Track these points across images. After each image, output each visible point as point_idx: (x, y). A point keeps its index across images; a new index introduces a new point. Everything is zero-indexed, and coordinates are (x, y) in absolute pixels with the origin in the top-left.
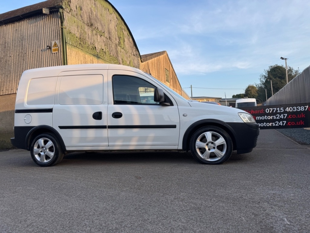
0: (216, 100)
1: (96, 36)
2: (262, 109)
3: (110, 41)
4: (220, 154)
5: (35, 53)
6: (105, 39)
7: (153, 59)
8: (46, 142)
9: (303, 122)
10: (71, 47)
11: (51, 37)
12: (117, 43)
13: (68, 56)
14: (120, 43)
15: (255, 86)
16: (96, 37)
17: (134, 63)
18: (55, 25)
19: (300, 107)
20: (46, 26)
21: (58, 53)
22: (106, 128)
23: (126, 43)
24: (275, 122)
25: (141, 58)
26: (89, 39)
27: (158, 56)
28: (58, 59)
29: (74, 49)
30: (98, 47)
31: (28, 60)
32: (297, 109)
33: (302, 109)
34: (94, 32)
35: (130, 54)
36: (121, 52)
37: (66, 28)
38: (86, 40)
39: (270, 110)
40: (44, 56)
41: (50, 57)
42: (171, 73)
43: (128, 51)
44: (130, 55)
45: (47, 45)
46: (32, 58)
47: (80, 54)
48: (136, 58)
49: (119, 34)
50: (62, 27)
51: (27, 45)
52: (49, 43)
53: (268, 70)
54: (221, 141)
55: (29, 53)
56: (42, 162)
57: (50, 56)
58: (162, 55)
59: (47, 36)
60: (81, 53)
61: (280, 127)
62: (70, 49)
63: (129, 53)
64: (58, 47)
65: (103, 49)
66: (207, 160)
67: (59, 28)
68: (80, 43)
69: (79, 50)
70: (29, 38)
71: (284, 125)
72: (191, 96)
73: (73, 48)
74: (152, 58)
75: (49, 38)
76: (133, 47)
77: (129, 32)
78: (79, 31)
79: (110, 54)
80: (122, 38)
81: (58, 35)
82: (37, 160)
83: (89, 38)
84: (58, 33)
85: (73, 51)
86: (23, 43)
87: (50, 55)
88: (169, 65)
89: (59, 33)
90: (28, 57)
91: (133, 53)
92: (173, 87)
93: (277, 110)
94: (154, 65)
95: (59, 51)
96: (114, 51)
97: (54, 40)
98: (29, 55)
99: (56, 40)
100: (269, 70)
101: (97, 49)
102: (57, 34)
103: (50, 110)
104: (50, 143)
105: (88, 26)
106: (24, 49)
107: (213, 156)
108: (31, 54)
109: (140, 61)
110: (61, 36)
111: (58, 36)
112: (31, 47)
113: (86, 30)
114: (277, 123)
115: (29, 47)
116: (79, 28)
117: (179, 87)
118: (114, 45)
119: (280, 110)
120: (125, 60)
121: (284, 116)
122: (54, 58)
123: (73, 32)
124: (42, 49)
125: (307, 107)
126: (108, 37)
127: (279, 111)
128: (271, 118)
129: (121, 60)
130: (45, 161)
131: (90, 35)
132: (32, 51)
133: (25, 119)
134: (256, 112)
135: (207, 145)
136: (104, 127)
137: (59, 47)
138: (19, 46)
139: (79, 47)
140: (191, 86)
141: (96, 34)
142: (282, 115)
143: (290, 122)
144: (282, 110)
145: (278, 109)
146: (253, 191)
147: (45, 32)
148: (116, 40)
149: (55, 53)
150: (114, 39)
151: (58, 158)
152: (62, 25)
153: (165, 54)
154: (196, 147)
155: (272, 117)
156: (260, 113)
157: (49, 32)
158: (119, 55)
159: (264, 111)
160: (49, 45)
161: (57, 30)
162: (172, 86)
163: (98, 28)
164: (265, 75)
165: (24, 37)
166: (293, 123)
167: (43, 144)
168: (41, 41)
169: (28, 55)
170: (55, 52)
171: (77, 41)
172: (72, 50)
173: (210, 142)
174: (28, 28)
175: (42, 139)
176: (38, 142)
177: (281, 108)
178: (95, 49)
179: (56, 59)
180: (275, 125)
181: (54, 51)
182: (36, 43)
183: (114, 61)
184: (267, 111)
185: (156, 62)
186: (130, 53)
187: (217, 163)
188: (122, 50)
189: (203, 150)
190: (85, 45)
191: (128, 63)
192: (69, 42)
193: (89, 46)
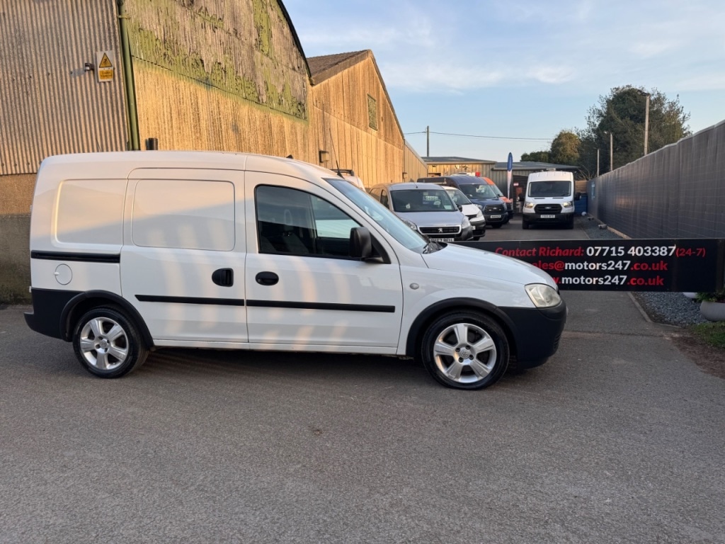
0: (485, 166)
1: (203, 30)
2: (580, 248)
3: (236, 41)
4: (482, 370)
5: (55, 77)
6: (224, 36)
7: (339, 74)
8: (107, 327)
9: (662, 279)
10: (143, 65)
11: (93, 41)
12: (254, 42)
13: (138, 90)
14: (259, 42)
15: (575, 134)
16: (204, 33)
17: (293, 88)
18: (102, 11)
19: (660, 248)
20: (80, 12)
21: (112, 83)
22: (243, 305)
23: (274, 38)
24: (603, 277)
25: (310, 76)
26: (186, 40)
27: (350, 66)
28: (114, 97)
29: (150, 69)
30: (208, 58)
31: (38, 94)
32: (652, 251)
33: (662, 251)
34: (199, 20)
35: (284, 68)
36: (262, 65)
37: (129, 19)
38: (179, 43)
39: (596, 251)
40: (79, 88)
41: (94, 92)
42: (381, 106)
43: (278, 59)
44: (284, 71)
45: (86, 62)
46: (47, 91)
47: (166, 81)
48: (298, 76)
49: (257, 19)
50: (120, 17)
51: (34, 57)
52: (90, 56)
53: (608, 97)
54: (486, 343)
55: (41, 78)
56: (100, 368)
57: (93, 89)
58: (361, 60)
59: (83, 37)
60: (169, 79)
61: (613, 287)
62: (141, 71)
63: (282, 64)
64: (112, 68)
65: (220, 64)
66: (456, 380)
67: (113, 19)
68: (165, 55)
69: (162, 70)
70: (36, 37)
71: (622, 283)
72: (426, 156)
73: (149, 67)
74: (336, 73)
75: (88, 41)
76: (292, 49)
77: (282, 10)
78: (162, 21)
79: (237, 72)
80: (265, 28)
81: (112, 38)
82: (90, 363)
83: (185, 37)
84: (112, 31)
85: (149, 75)
86: (22, 49)
87: (93, 86)
88: (378, 85)
89: (114, 33)
90: (37, 87)
91: (292, 64)
92: (386, 139)
93: (610, 252)
94: (341, 90)
95: (117, 78)
96: (247, 64)
97: (101, 50)
98: (39, 82)
99: (106, 49)
100: (611, 99)
101: (205, 64)
102: (110, 33)
103: (115, 259)
104: (117, 330)
105: (184, 6)
106: (26, 67)
107: (467, 371)
108: (46, 79)
109: (308, 82)
110: (118, 39)
111: (110, 40)
112: (44, 61)
113: (178, 18)
114: (608, 278)
115: (39, 62)
116: (160, 14)
117: (399, 138)
118: (246, 47)
119: (617, 252)
120: (273, 83)
121: (624, 265)
122: (104, 95)
123: (146, 26)
124: (72, 69)
125: (674, 248)
126: (231, 31)
127: (614, 254)
128: (596, 266)
129: (262, 84)
130: (109, 367)
131: (188, 29)
132: (48, 74)
133: (57, 273)
134: (566, 252)
135: (458, 350)
136: (238, 303)
137: (114, 69)
138: (14, 58)
139: (163, 65)
140: (428, 127)
141: (203, 27)
142: (620, 262)
143: (635, 279)
144: (621, 253)
145: (614, 249)
146: (538, 488)
147: (77, 26)
148: (251, 35)
149: (104, 83)
150: (247, 35)
151: (135, 361)
152: (120, 12)
153: (368, 59)
154: (435, 353)
155: (598, 265)
156: (575, 255)
157: (87, 27)
158: (259, 74)
159: (583, 251)
160: (90, 62)
161: (108, 23)
162: (383, 138)
163: (206, 9)
164: (601, 108)
165: (24, 34)
166: (641, 281)
167: (101, 332)
168: (69, 48)
169: (37, 81)
170: (105, 80)
171: (157, 50)
172: (146, 74)
173: (463, 345)
174: (33, 13)
175: (98, 320)
176: (89, 325)
177: (620, 248)
178: (201, 65)
179: (109, 98)
180: (602, 282)
181: (103, 77)
182: (56, 52)
183: (246, 90)
184: (590, 251)
185: (346, 80)
186: (285, 66)
187: (474, 386)
188: (266, 60)
189: (447, 361)
190: (178, 57)
191: (280, 90)
192: (140, 54)
193: (187, 60)
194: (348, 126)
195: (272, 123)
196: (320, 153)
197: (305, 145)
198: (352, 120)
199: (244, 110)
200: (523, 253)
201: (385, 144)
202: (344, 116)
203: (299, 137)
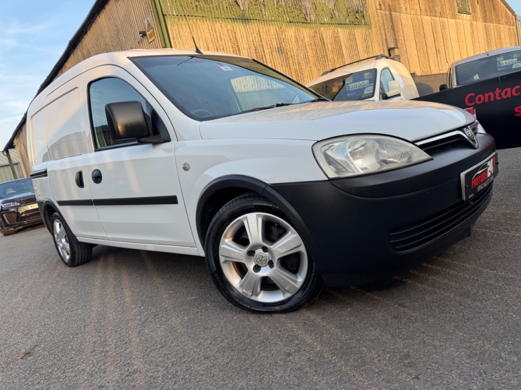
10: (176, 20)
21: (155, 40)
22: (92, 205)
45: (140, 31)
47: (201, 27)
52: (143, 26)
56: (65, 258)
59: (138, 13)
60: (204, 25)
62: (175, 25)
64: (152, 29)
69: (196, 19)
73: (183, 20)
75: (140, 15)
81: (148, 6)
82: (61, 255)
84: (147, 1)
85: (184, 26)
87: (148, 46)
92: (485, 20)
95: (156, 35)
97: (146, 18)
99: (148, 16)
101: (240, 4)
102: (147, 3)
110: (151, 5)
111: (148, 9)
112: (128, 41)
124: (138, 40)
129: (308, 5)
137: (154, 29)
139: (196, 15)
149: (152, 42)
154: (222, 260)
157: (138, 6)
160: (142, 30)
162: (481, 20)
165: (118, 26)
167: (58, 231)
170: (152, 40)
174: (118, 10)
176: (55, 225)
178: (236, 5)
181: (150, 37)
182: (131, 32)
183: (290, 14)
190: (211, 5)
191: (331, 6)
192: (172, 12)
193: (221, 4)
194: (427, 19)
195: (324, 36)
196: (389, 50)
197: (367, 47)
198: (432, 11)
199: (290, 32)
200: (506, 94)
201: (485, 26)
202: (421, 10)
203: (359, 42)
